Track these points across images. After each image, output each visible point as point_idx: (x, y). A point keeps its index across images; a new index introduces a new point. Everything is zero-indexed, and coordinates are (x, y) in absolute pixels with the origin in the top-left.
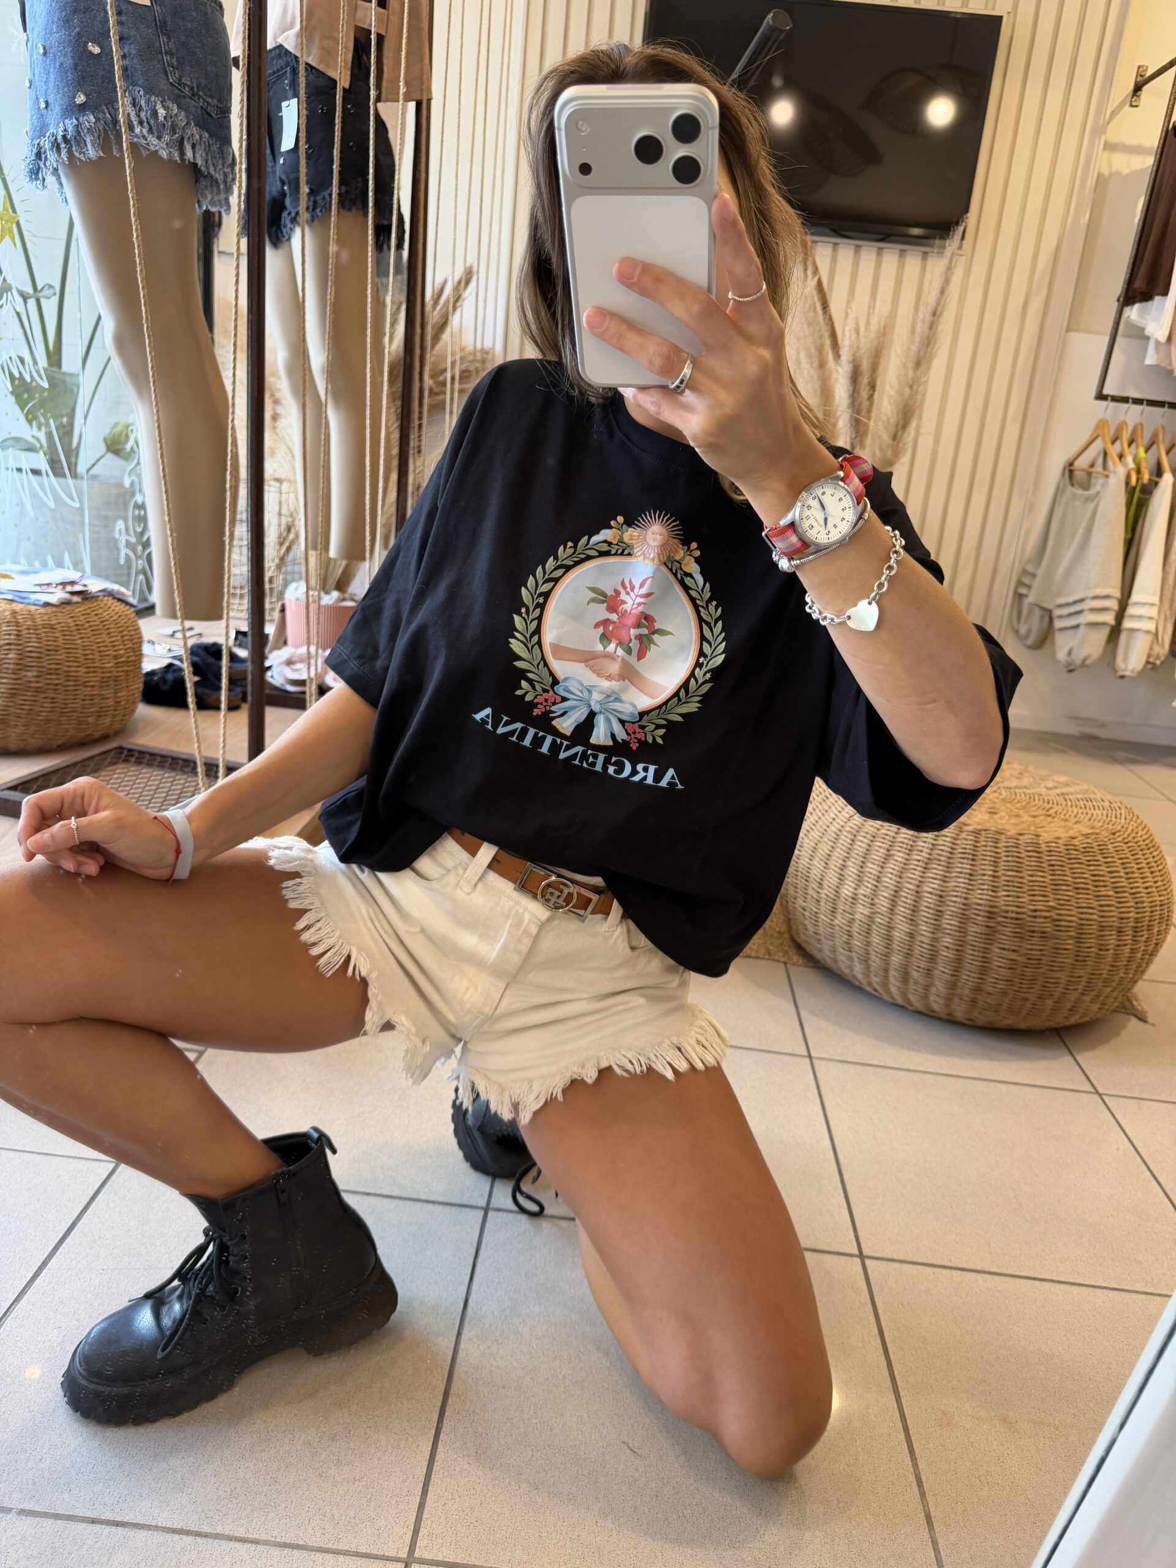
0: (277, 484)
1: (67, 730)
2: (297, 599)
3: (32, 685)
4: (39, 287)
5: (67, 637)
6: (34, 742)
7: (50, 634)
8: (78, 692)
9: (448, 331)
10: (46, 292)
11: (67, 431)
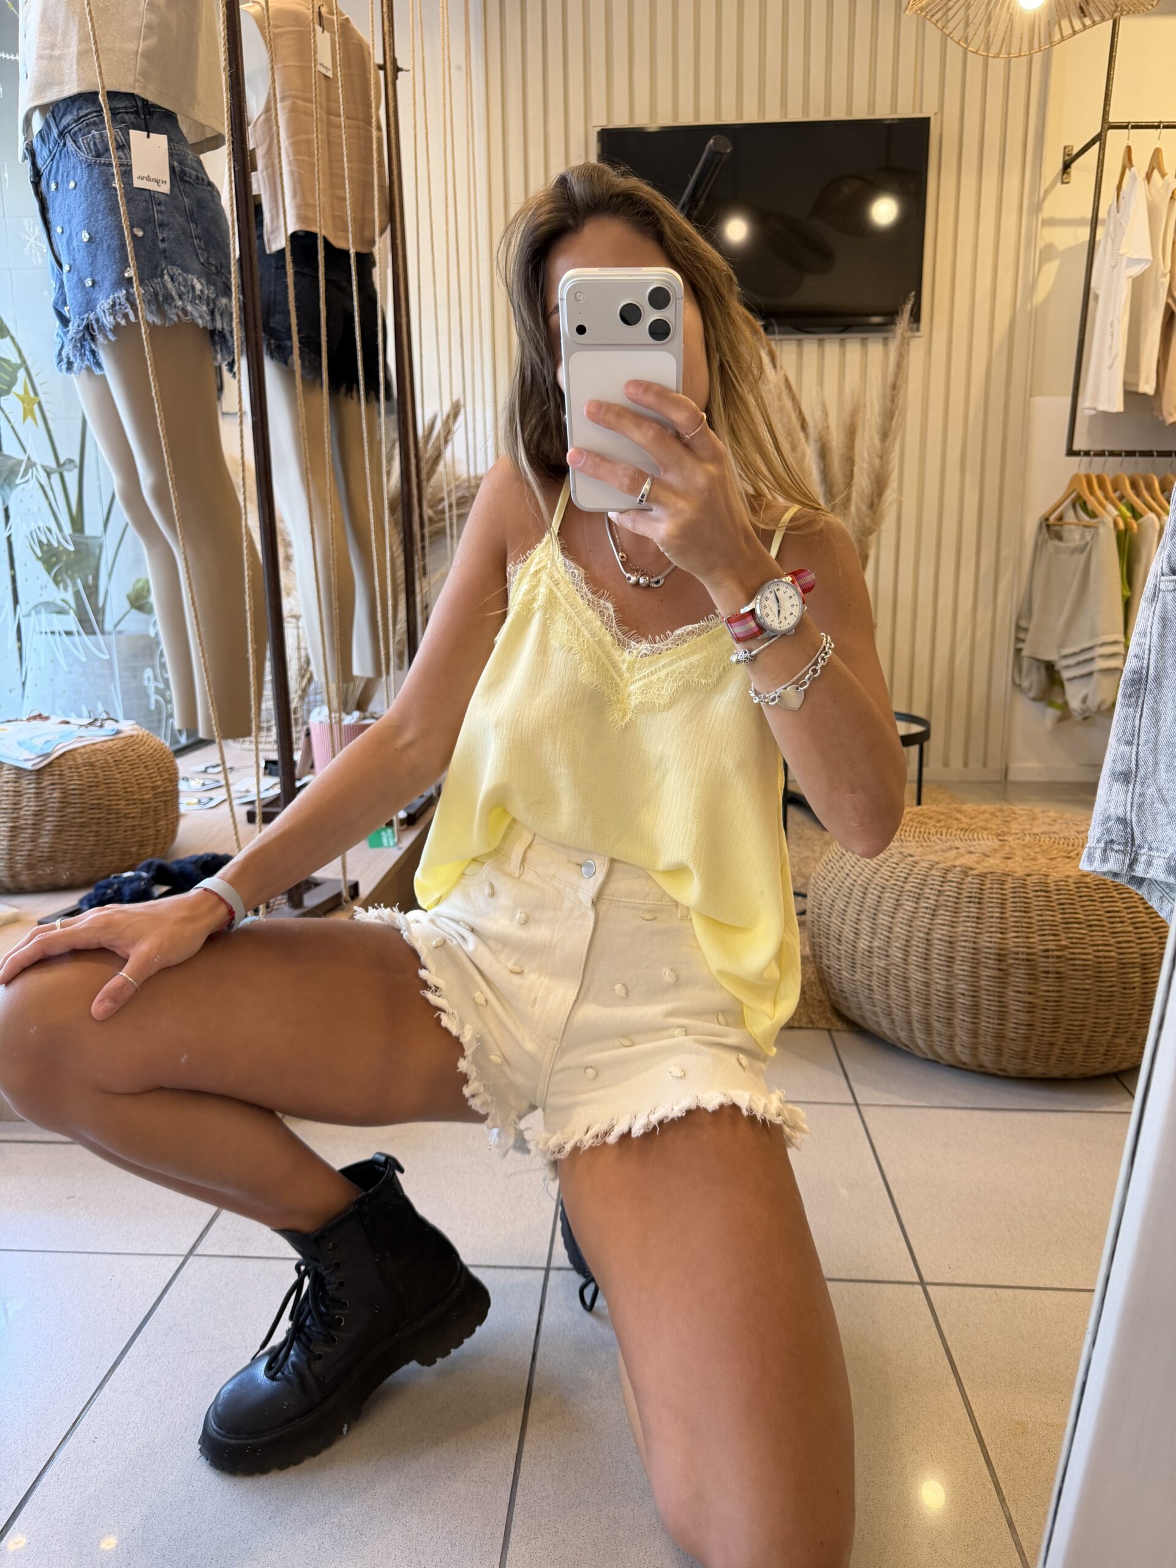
0: (294, 620)
1: (111, 862)
2: (321, 722)
3: (77, 820)
4: (62, 461)
5: (107, 773)
6: (81, 876)
7: (90, 772)
8: (120, 824)
9: (442, 463)
10: (66, 467)
11: (92, 591)
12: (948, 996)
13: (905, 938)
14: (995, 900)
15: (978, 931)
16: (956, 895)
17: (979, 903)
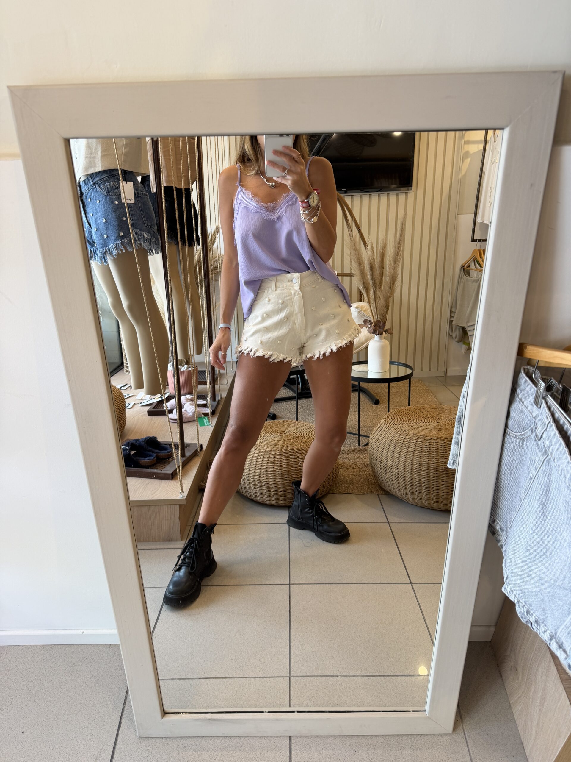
12: (419, 483)
13: (404, 462)
14: (435, 448)
15: (429, 460)
16: (421, 447)
17: (429, 450)
